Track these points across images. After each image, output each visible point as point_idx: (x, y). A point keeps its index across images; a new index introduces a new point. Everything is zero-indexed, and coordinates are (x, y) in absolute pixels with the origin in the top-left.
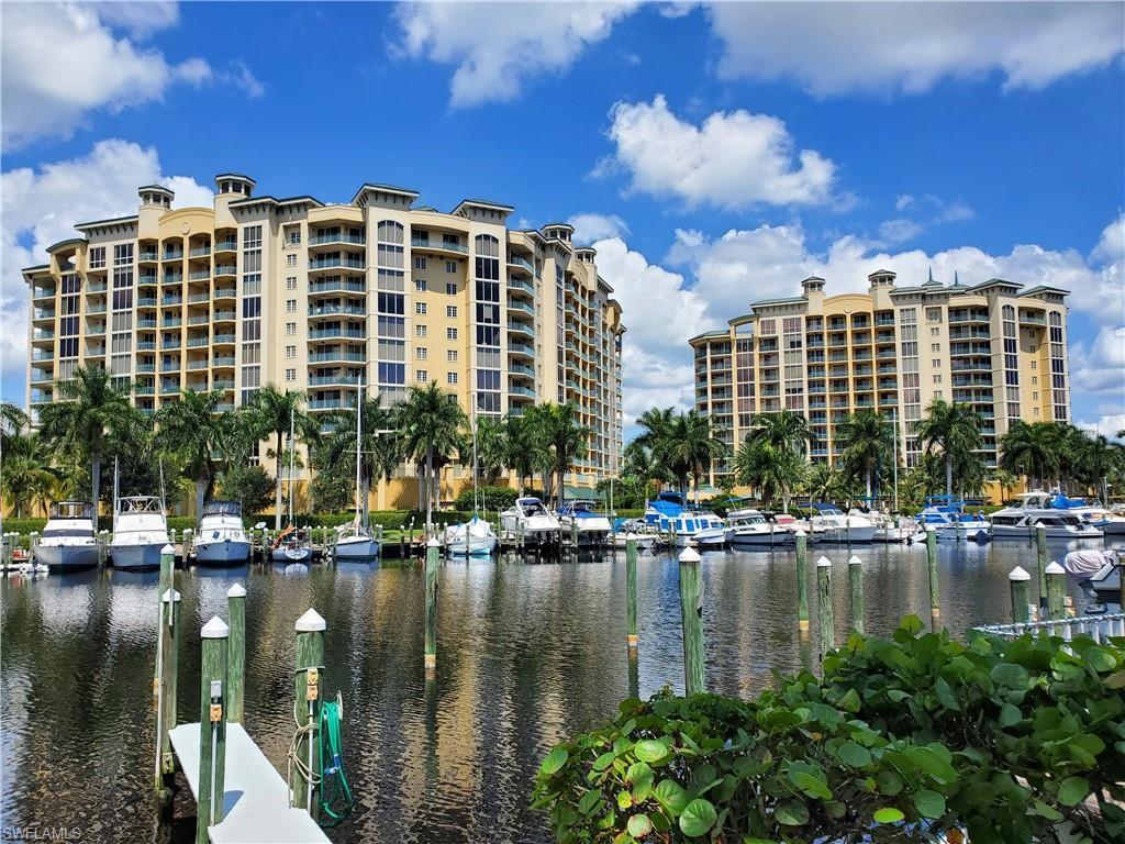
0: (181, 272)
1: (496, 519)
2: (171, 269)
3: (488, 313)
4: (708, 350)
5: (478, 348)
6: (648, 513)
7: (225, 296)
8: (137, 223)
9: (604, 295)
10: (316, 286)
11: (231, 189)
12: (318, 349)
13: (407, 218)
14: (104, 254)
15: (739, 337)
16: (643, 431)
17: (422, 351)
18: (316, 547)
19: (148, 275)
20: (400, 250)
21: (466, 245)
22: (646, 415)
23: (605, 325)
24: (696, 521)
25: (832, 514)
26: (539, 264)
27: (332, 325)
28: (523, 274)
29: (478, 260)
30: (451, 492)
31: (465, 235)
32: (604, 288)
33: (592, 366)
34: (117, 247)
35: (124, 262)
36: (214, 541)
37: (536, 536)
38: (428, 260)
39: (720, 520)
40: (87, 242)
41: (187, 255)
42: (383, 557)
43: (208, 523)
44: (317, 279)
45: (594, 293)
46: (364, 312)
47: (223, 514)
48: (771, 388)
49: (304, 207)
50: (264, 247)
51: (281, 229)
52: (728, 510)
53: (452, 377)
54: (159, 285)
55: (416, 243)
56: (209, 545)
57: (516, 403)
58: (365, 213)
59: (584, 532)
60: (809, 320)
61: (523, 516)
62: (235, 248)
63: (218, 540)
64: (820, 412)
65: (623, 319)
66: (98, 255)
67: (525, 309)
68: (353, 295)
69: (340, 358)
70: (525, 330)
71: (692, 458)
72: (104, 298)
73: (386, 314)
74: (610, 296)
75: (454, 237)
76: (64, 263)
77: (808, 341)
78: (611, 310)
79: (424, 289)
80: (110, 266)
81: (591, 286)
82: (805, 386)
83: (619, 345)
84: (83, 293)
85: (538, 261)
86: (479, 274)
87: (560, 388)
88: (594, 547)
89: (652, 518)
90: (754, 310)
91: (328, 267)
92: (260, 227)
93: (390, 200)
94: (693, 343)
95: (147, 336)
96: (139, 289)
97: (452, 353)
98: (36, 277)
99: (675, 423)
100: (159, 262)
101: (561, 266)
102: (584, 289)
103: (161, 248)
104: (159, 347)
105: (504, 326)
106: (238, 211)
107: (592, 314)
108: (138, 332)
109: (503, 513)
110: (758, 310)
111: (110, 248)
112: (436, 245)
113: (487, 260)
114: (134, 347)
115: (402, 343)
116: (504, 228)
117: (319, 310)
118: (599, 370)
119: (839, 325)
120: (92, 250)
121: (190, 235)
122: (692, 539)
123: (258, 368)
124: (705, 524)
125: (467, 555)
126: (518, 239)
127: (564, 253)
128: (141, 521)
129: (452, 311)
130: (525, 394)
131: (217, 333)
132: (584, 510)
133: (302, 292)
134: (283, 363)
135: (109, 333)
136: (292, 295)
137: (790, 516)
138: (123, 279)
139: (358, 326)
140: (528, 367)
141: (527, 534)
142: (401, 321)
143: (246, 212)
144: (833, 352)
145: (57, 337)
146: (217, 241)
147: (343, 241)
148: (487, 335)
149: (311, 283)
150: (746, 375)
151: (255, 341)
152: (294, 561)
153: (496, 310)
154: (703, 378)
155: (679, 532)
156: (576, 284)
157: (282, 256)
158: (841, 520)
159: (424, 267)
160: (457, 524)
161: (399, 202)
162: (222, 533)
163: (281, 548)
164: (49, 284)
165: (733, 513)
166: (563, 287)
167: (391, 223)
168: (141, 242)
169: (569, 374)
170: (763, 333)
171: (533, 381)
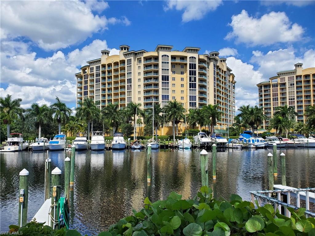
0: (112, 72)
1: (192, 139)
2: (109, 72)
3: (193, 79)
4: (263, 87)
5: (190, 89)
6: (240, 137)
7: (122, 78)
8: (101, 60)
9: (229, 72)
10: (145, 75)
11: (123, 49)
12: (146, 92)
13: (170, 54)
14: (93, 69)
15: (273, 83)
16: (240, 112)
17: (174, 91)
18: (143, 145)
19: (104, 73)
20: (168, 63)
21: (186, 60)
22: (241, 107)
23: (229, 81)
24: (255, 140)
25: (302, 138)
26: (208, 64)
27: (150, 85)
28: (203, 67)
29: (190, 64)
30: (182, 130)
31: (186, 57)
32: (229, 70)
33: (225, 93)
34: (96, 67)
35: (98, 70)
36: (116, 143)
37: (204, 144)
38: (176, 65)
39: (263, 140)
40: (89, 66)
41: (113, 68)
42: (161, 148)
43: (115, 138)
44: (146, 73)
45: (226, 71)
46: (158, 81)
47: (119, 136)
48: (284, 98)
49: (143, 52)
50: (132, 65)
51: (136, 59)
52: (266, 136)
53: (182, 98)
54: (106, 76)
55: (172, 60)
56: (115, 144)
57: (201, 105)
58: (158, 53)
59: (219, 143)
60: (297, 77)
61: (200, 138)
62: (125, 65)
63: (117, 143)
64: (301, 106)
65: (235, 79)
66: (92, 69)
67: (204, 77)
68: (155, 76)
69: (152, 94)
70: (204, 84)
71: (255, 120)
72: (93, 80)
73: (164, 81)
74: (231, 72)
75: (183, 58)
76: (84, 72)
77: (297, 83)
78: (231, 76)
79: (175, 74)
80: (95, 72)
81: (225, 69)
82: (296, 98)
83: (234, 87)
84: (88, 79)
85: (208, 63)
86: (190, 68)
87: (215, 100)
88: (222, 147)
89: (241, 139)
90: (278, 74)
91: (149, 69)
92: (131, 59)
93: (165, 49)
94: (258, 85)
95: (104, 90)
96: (102, 77)
97: (182, 91)
98: (78, 76)
99: (250, 110)
100: (106, 70)
101: (215, 64)
102: (222, 70)
103: (107, 66)
104: (107, 92)
105: (197, 83)
106: (125, 55)
107: (225, 78)
108: (102, 89)
109: (194, 137)
110: (279, 75)
111: (95, 67)
112: (178, 61)
113: (193, 64)
114: (101, 93)
115: (168, 89)
116: (198, 54)
117: (146, 81)
118: (227, 95)
119: (308, 78)
120: (90, 68)
121: (114, 62)
122: (254, 145)
123: (131, 97)
124: (258, 141)
125: (183, 148)
126: (202, 57)
127: (216, 60)
128: (98, 138)
129: (182, 79)
130: (204, 102)
131: (121, 88)
132: (219, 136)
133: (142, 76)
134: (137, 96)
135: (95, 89)
136: (139, 77)
137: (287, 139)
138: (98, 75)
139: (157, 85)
140: (205, 94)
141: (201, 143)
142: (168, 83)
143: (127, 55)
144: (305, 87)
145: (83, 91)
146: (120, 64)
147: (153, 61)
148: (192, 86)
149: (144, 74)
150: (275, 95)
151: (130, 90)
152: (136, 149)
153: (195, 78)
154: (261, 96)
155: (249, 143)
156: (220, 69)
157: (137, 67)
158: (305, 140)
159: (174, 67)
160: (181, 140)
161: (168, 49)
162: (118, 141)
163: (133, 145)
164: (81, 78)
165: (268, 138)
166: (216, 70)
167: (165, 55)
168: (102, 65)
169: (218, 96)
170: (281, 81)
171: (206, 98)
